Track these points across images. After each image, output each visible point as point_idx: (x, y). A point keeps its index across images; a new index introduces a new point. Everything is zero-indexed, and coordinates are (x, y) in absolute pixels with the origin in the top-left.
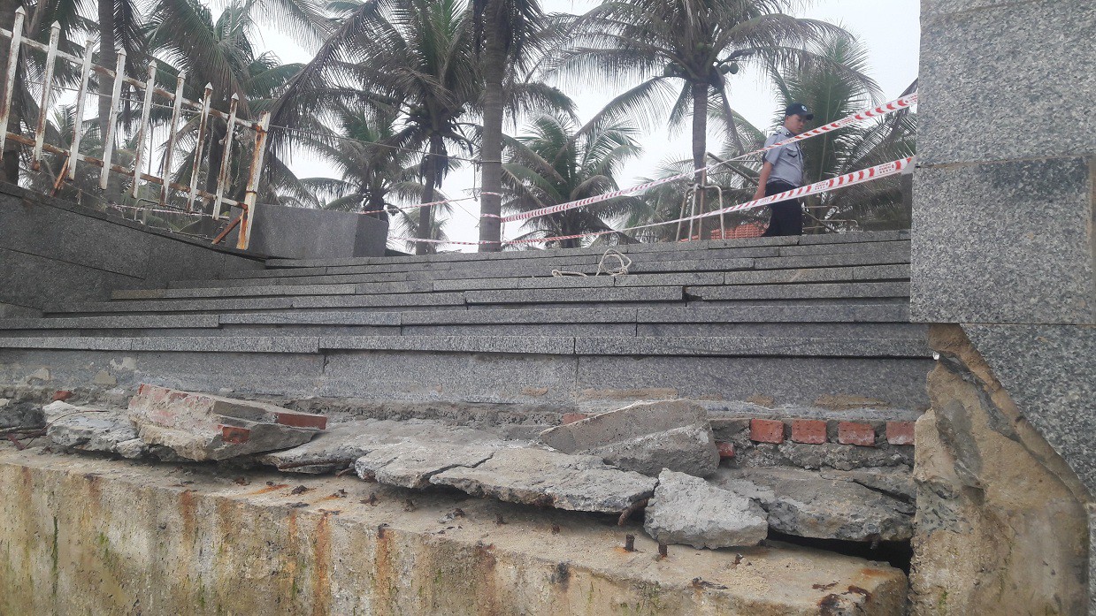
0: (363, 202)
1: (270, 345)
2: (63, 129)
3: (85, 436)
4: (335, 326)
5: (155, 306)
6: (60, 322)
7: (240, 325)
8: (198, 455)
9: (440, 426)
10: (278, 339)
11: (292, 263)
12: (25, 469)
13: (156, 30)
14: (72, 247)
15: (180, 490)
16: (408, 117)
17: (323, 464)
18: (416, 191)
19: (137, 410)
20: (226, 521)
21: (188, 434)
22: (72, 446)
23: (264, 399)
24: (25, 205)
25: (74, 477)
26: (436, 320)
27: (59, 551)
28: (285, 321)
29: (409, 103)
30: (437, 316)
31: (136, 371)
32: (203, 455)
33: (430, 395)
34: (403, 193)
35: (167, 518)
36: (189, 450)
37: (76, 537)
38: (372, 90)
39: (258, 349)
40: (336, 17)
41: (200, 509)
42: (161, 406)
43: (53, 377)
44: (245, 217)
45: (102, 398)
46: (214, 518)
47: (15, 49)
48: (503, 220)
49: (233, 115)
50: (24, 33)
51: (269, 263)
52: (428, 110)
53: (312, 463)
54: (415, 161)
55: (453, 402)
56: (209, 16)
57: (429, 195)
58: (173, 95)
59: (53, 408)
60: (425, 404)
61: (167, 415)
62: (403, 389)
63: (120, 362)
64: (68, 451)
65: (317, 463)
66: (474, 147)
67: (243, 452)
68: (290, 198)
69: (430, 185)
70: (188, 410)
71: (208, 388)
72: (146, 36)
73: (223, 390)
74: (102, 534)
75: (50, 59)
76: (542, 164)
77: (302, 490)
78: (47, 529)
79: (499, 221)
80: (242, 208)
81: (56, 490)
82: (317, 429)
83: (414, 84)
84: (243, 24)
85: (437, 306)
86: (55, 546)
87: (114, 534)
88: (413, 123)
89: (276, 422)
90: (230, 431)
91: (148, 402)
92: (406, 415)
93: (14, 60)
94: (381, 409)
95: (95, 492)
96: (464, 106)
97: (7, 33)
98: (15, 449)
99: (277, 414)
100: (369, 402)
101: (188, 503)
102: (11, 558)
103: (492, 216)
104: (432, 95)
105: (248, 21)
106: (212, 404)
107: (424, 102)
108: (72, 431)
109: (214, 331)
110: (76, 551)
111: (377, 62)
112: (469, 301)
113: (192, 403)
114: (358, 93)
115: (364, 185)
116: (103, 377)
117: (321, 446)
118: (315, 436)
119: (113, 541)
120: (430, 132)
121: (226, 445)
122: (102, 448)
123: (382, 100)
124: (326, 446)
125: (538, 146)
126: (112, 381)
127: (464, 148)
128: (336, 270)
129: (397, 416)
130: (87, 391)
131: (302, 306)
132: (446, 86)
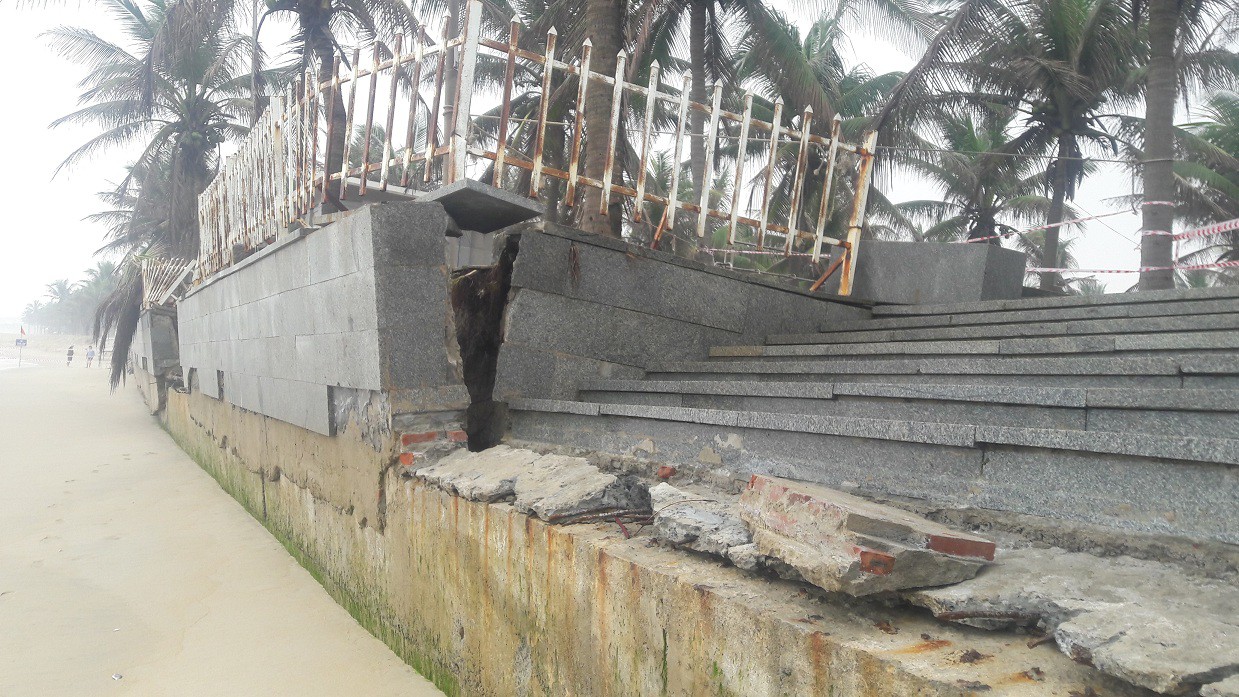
0: (968, 225)
1: (906, 431)
2: (658, 174)
3: (693, 532)
4: (986, 403)
5: (756, 366)
6: (662, 385)
7: (859, 397)
8: (829, 584)
9: (1174, 575)
10: (917, 425)
11: (904, 310)
12: (633, 566)
13: (743, 60)
14: (671, 301)
15: (808, 629)
16: (1030, 116)
17: (999, 617)
18: (1038, 206)
19: (749, 507)
20: (871, 686)
21: (814, 552)
22: (680, 544)
23: (899, 502)
24: (628, 259)
25: (683, 586)
26: (1144, 402)
27: (669, 671)
28: (917, 395)
29: (1031, 99)
30: (1144, 394)
31: (743, 451)
32: (837, 586)
33: (1153, 524)
34: (1019, 209)
35: (792, 662)
36: (817, 576)
37: (687, 660)
38: (984, 90)
39: (890, 436)
40: (939, 10)
41: (835, 661)
42: (778, 508)
43: (657, 450)
44: (848, 257)
45: (707, 478)
46: (854, 678)
47: (617, 96)
48: (1177, 238)
49: (835, 140)
50: (626, 79)
51: (876, 310)
52: (1056, 106)
53: (985, 616)
54: (1037, 168)
55: (1196, 540)
56: (796, 35)
57: (1057, 212)
58: (770, 125)
59: (658, 490)
60: (1146, 538)
61: (786, 522)
62: (1107, 510)
63: (725, 439)
64: (675, 547)
65: (990, 616)
66: (1119, 144)
67: (888, 587)
68: (884, 227)
69: (1058, 198)
70: (812, 518)
71: (827, 479)
72: (735, 66)
73: (846, 483)
74: (715, 664)
75: (650, 103)
76: (1221, 156)
77: (972, 657)
78: (656, 642)
79: (1170, 239)
80: (844, 247)
81: (664, 597)
82: (983, 560)
83: (1038, 75)
84: (832, 37)
85: (1131, 376)
86: (665, 664)
87: (729, 668)
88: (1036, 124)
89: (928, 547)
90: (869, 559)
91: (762, 500)
92: (1113, 549)
93: (616, 107)
94: (1072, 535)
95: (707, 610)
96: (1105, 94)
97: (610, 80)
98: (623, 536)
99: (928, 536)
100: (1053, 523)
101: (819, 650)
102: (619, 666)
103: (1160, 233)
104: (1061, 85)
105: (837, 33)
106: (844, 517)
107: (1051, 96)
108: (679, 524)
109: (827, 403)
110: (687, 677)
111: (989, 56)
112: (1185, 370)
113: (817, 511)
114: (968, 96)
115: (970, 204)
116: (707, 455)
117: (991, 587)
118: (981, 571)
119: (728, 676)
120: (1058, 131)
121: (864, 577)
122: (712, 549)
123: (995, 100)
124: (1001, 588)
125: (1212, 133)
126: (717, 459)
127: (1105, 147)
128: (963, 319)
129: (1099, 550)
130: (691, 469)
131: (932, 371)
132: (1081, 72)
